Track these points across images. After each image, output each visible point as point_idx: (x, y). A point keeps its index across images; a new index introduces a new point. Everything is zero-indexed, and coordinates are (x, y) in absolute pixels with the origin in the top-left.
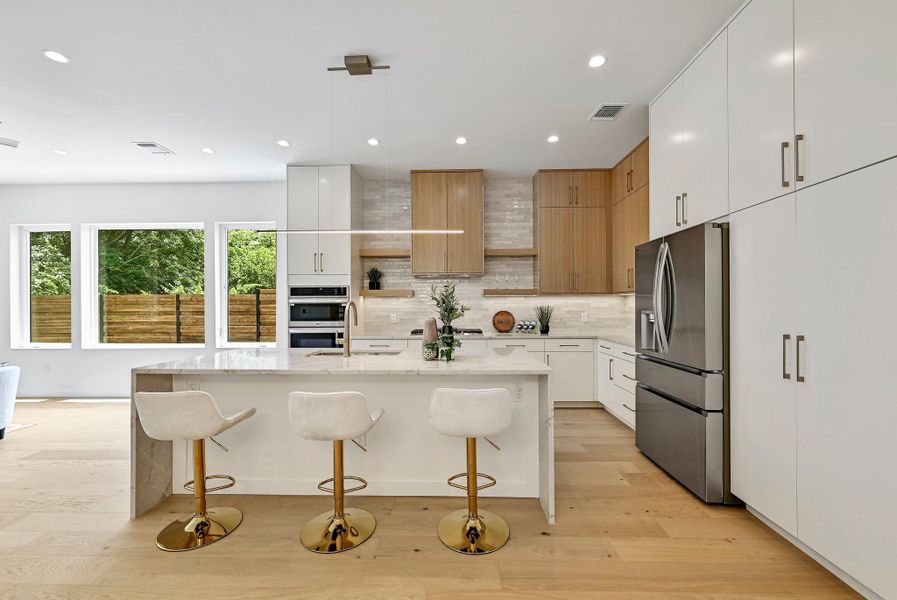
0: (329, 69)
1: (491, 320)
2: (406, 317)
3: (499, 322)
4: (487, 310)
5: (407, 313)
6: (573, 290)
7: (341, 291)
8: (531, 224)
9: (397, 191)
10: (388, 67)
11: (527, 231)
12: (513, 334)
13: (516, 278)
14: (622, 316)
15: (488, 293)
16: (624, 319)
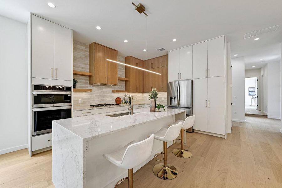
0: (133, 3)
1: (115, 100)
2: (86, 100)
3: (118, 101)
4: (114, 97)
5: (86, 99)
6: (137, 91)
7: (68, 89)
8: (125, 71)
9: (83, 48)
10: (147, 15)
11: (124, 73)
12: (121, 105)
13: (121, 87)
14: (142, 98)
15: (113, 92)
16: (143, 99)
